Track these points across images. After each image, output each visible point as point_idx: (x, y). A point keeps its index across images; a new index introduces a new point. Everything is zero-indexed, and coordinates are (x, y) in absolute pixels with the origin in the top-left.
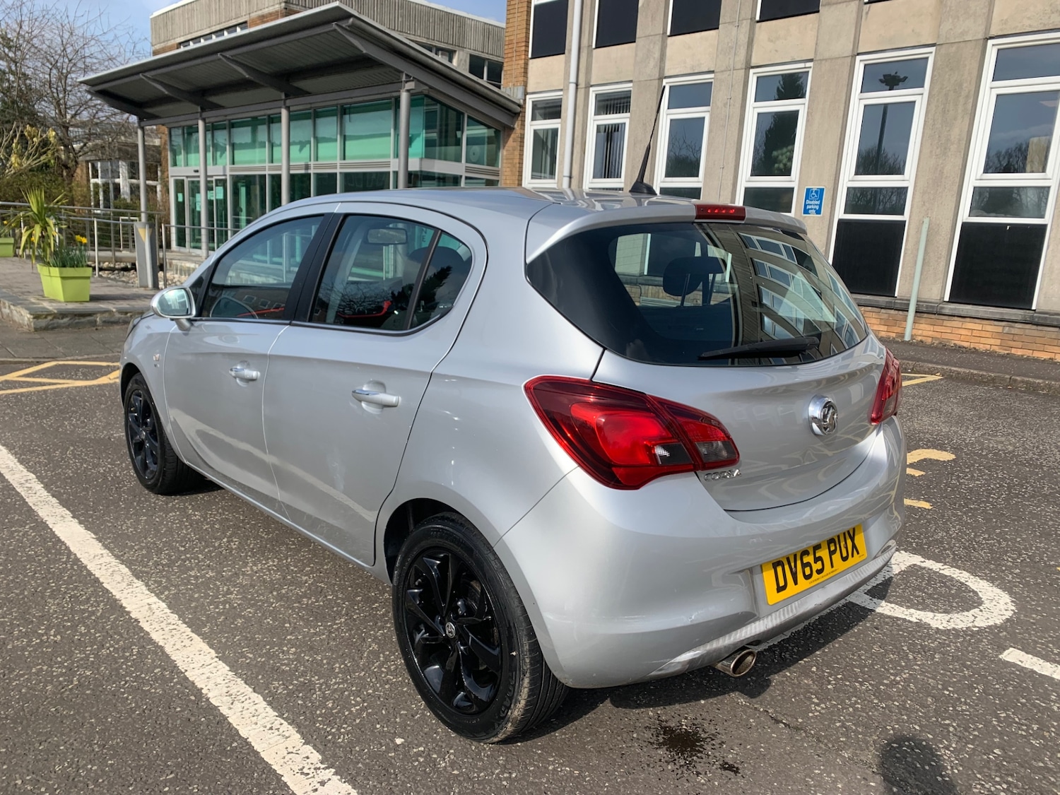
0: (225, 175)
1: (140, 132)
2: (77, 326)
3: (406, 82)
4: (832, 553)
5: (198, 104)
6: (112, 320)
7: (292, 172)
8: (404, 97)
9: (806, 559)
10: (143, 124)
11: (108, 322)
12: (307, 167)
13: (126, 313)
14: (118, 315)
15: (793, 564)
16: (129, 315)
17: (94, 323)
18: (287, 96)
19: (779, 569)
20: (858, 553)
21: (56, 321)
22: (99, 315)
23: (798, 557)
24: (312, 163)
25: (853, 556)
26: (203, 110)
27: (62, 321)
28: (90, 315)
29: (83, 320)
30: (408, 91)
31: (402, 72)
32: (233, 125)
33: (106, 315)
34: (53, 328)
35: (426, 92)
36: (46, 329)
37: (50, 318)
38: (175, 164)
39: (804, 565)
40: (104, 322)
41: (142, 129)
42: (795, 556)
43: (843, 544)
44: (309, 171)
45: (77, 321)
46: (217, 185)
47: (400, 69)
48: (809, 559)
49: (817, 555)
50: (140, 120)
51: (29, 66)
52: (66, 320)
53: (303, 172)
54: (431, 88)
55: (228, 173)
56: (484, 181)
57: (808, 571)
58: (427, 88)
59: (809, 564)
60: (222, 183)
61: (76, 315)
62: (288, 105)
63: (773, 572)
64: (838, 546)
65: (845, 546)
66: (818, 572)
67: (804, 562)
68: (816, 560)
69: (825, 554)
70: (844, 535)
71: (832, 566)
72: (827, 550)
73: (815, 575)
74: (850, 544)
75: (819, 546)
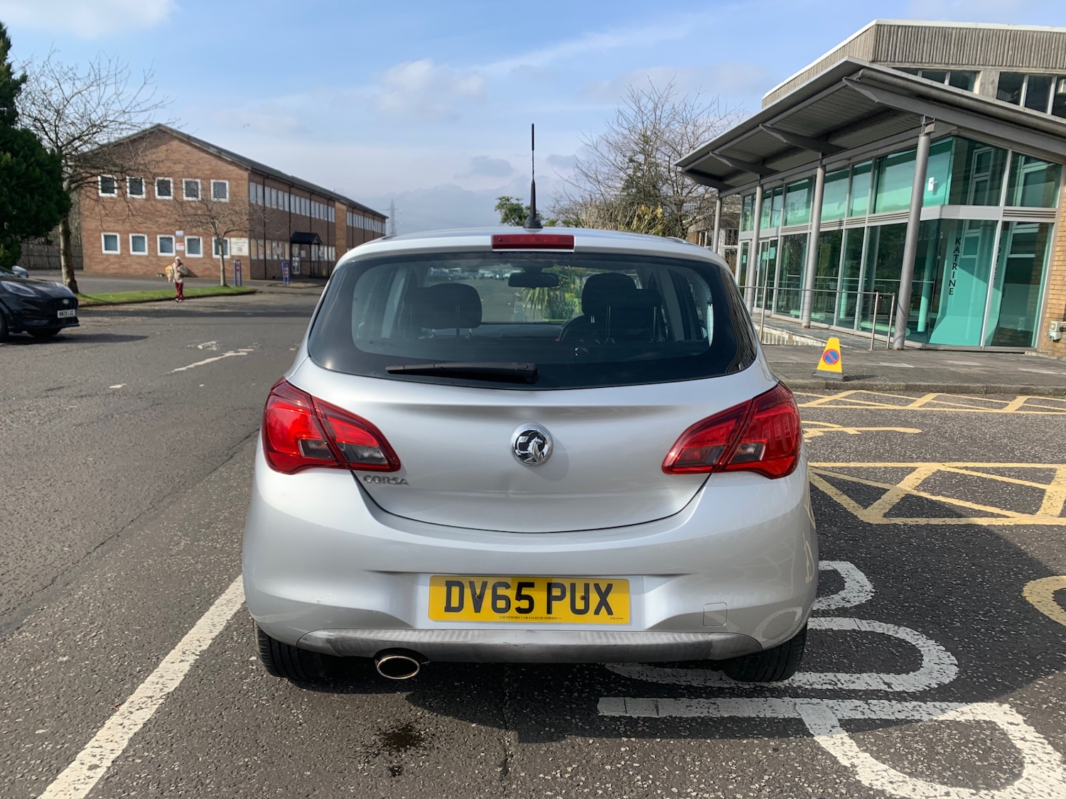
0: (778, 236)
1: (718, 203)
3: (927, 125)
4: (550, 599)
5: (757, 173)
7: (821, 230)
8: (922, 141)
9: (501, 592)
10: (722, 195)
12: (841, 223)
15: (478, 591)
18: (824, 155)
19: (455, 590)
20: (610, 612)
23: (490, 585)
24: (845, 219)
25: (596, 613)
26: (762, 177)
30: (928, 134)
31: (923, 115)
32: (789, 190)
35: (956, 133)
38: (744, 230)
39: (496, 598)
41: (721, 199)
42: (485, 582)
43: (579, 595)
44: (842, 228)
46: (771, 246)
47: (919, 112)
48: (510, 593)
49: (524, 593)
50: (720, 191)
51: (660, 158)
53: (836, 228)
54: (959, 127)
55: (780, 234)
56: (1037, 225)
57: (501, 604)
58: (956, 128)
59: (505, 598)
60: (774, 244)
62: (824, 164)
63: (444, 589)
64: (568, 594)
65: (586, 599)
66: (519, 610)
67: (498, 593)
68: (520, 597)
69: (540, 596)
70: (587, 587)
71: (549, 611)
72: (546, 593)
73: (513, 612)
74: (594, 599)
75: (531, 585)
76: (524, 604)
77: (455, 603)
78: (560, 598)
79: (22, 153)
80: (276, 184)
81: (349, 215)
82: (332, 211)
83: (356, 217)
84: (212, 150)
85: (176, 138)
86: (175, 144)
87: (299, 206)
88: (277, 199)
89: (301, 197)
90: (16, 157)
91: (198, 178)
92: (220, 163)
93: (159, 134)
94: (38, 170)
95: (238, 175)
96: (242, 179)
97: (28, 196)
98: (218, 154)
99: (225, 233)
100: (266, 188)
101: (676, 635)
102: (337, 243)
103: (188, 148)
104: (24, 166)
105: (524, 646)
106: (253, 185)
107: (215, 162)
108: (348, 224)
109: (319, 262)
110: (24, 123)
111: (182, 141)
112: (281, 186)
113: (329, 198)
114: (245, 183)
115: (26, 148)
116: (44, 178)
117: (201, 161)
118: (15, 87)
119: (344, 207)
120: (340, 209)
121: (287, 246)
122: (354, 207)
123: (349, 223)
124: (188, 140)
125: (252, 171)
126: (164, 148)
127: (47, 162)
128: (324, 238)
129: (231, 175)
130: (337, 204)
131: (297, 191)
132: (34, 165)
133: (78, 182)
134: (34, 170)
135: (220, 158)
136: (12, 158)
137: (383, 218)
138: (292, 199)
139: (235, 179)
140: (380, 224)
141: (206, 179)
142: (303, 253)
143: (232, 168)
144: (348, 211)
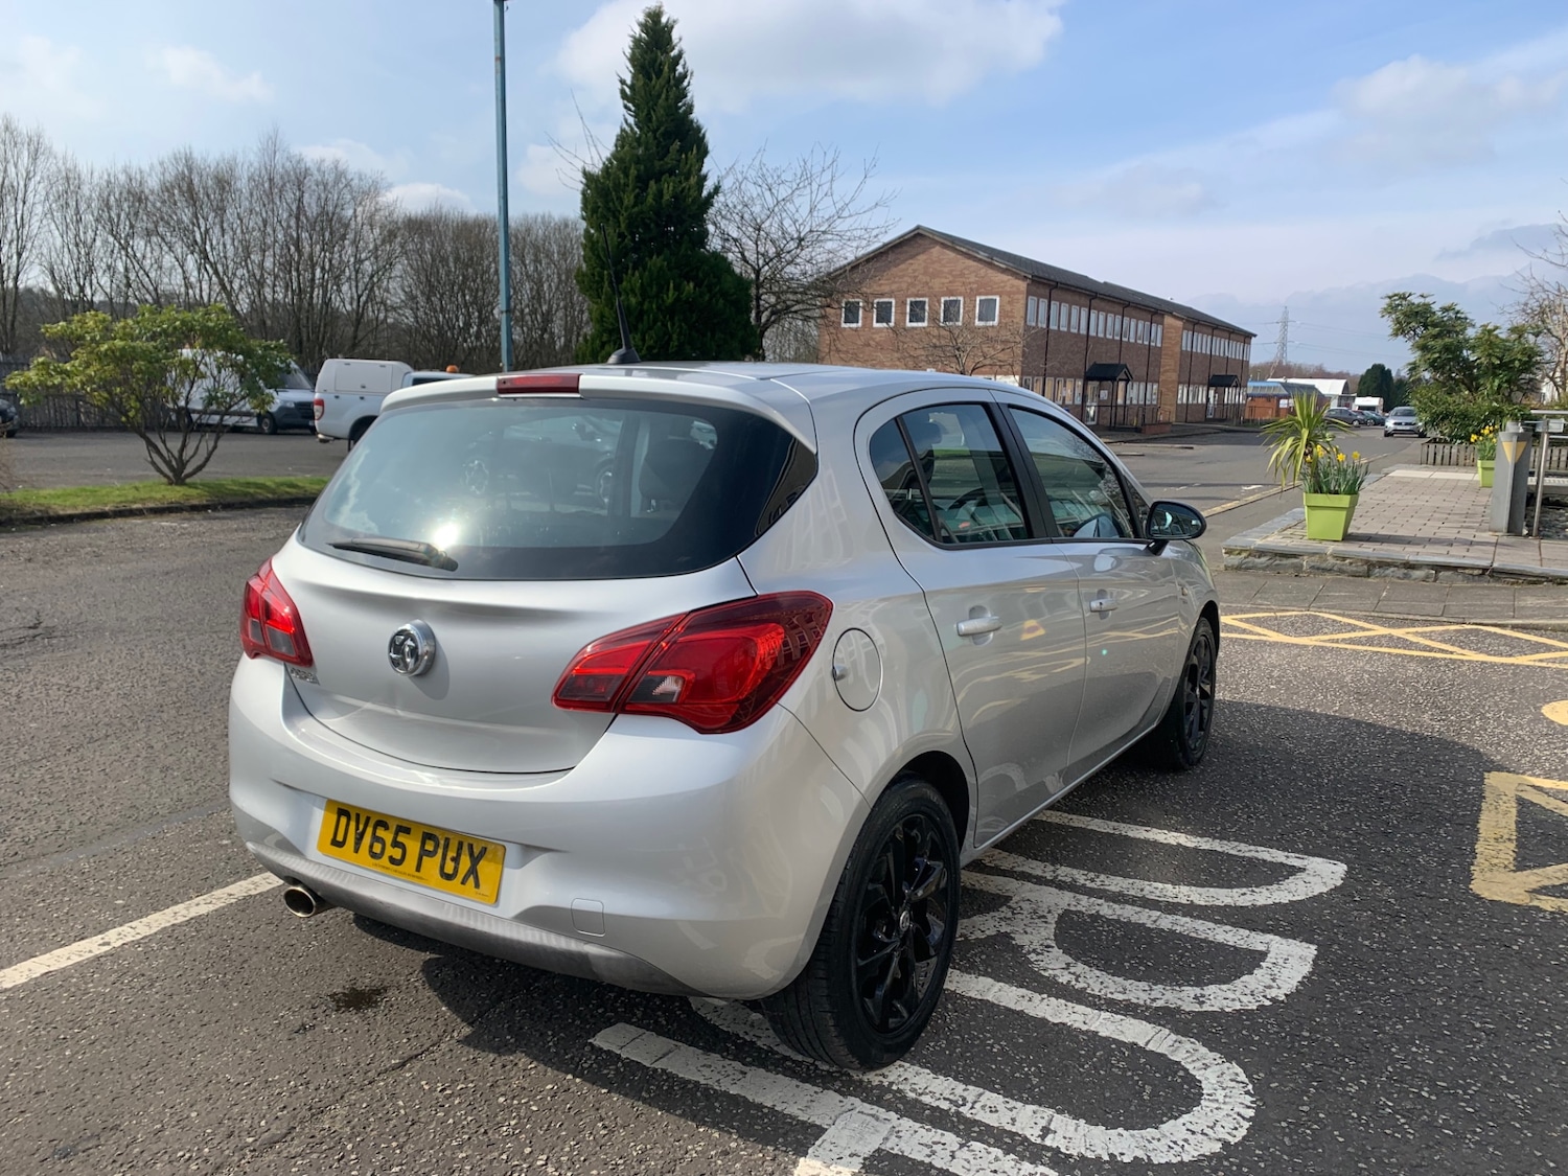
2: (1278, 570)
4: (424, 853)
6: (1324, 565)
9: (380, 832)
11: (1318, 569)
13: (1344, 559)
14: (1332, 561)
15: (361, 827)
16: (1347, 561)
17: (1298, 569)
19: (343, 820)
20: (477, 885)
21: (1251, 559)
22: (1305, 557)
23: (372, 823)
25: (463, 883)
27: (1257, 560)
28: (1295, 556)
29: (1285, 562)
33: (1316, 558)
34: (1247, 568)
36: (1238, 568)
37: (1244, 555)
39: (375, 838)
40: (1312, 567)
42: (368, 819)
43: (451, 854)
45: (1277, 562)
48: (388, 836)
49: (400, 839)
52: (1263, 559)
57: (377, 848)
59: (382, 841)
61: (1276, 554)
63: (335, 817)
64: (440, 851)
65: (456, 860)
66: (392, 860)
67: (377, 834)
68: (396, 844)
69: (413, 846)
70: (461, 845)
71: (418, 869)
72: (419, 844)
73: (385, 859)
74: (465, 863)
75: (407, 831)
76: (397, 853)
77: (340, 838)
78: (431, 854)
79: (706, 282)
80: (1069, 296)
81: (1186, 335)
82: (1157, 330)
83: (1198, 337)
84: (982, 255)
85: (937, 242)
86: (937, 250)
87: (1103, 324)
88: (1069, 318)
89: (1108, 312)
90: (700, 287)
91: (960, 295)
92: (991, 272)
93: (917, 239)
94: (721, 301)
95: (1013, 286)
96: (1019, 292)
97: (709, 334)
98: (989, 260)
99: (974, 369)
100: (1052, 302)
101: (544, 934)
102: (1162, 378)
103: (952, 255)
104: (707, 298)
105: (389, 906)
106: (1032, 300)
107: (984, 270)
108: (1184, 349)
109: (1125, 406)
110: (714, 244)
111: (944, 246)
112: (1077, 298)
113: (1153, 309)
114: (1021, 297)
115: (712, 275)
116: (728, 310)
117: (966, 272)
118: (708, 202)
119: (1179, 324)
120: (1171, 327)
121: (1080, 383)
122: (1197, 322)
123: (1186, 346)
124: (952, 243)
125: (1033, 281)
126: (922, 257)
127: (733, 290)
128: (1138, 370)
129: (1003, 287)
130: (1168, 320)
131: (1103, 304)
132: (718, 296)
133: (779, 313)
134: (717, 301)
135: (990, 265)
136: (695, 288)
137: (1247, 337)
138: (1093, 316)
139: (1009, 294)
140: (1240, 346)
141: (970, 296)
142: (1104, 394)
143: (1005, 277)
144: (1184, 328)
